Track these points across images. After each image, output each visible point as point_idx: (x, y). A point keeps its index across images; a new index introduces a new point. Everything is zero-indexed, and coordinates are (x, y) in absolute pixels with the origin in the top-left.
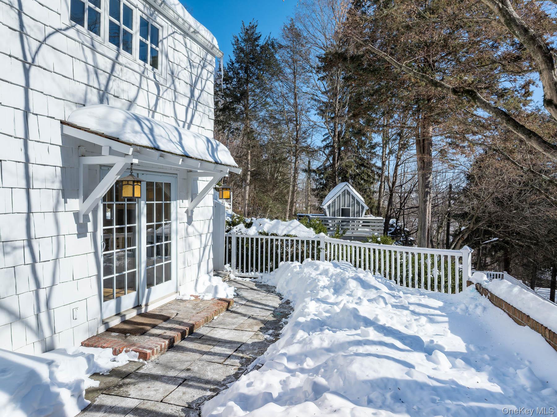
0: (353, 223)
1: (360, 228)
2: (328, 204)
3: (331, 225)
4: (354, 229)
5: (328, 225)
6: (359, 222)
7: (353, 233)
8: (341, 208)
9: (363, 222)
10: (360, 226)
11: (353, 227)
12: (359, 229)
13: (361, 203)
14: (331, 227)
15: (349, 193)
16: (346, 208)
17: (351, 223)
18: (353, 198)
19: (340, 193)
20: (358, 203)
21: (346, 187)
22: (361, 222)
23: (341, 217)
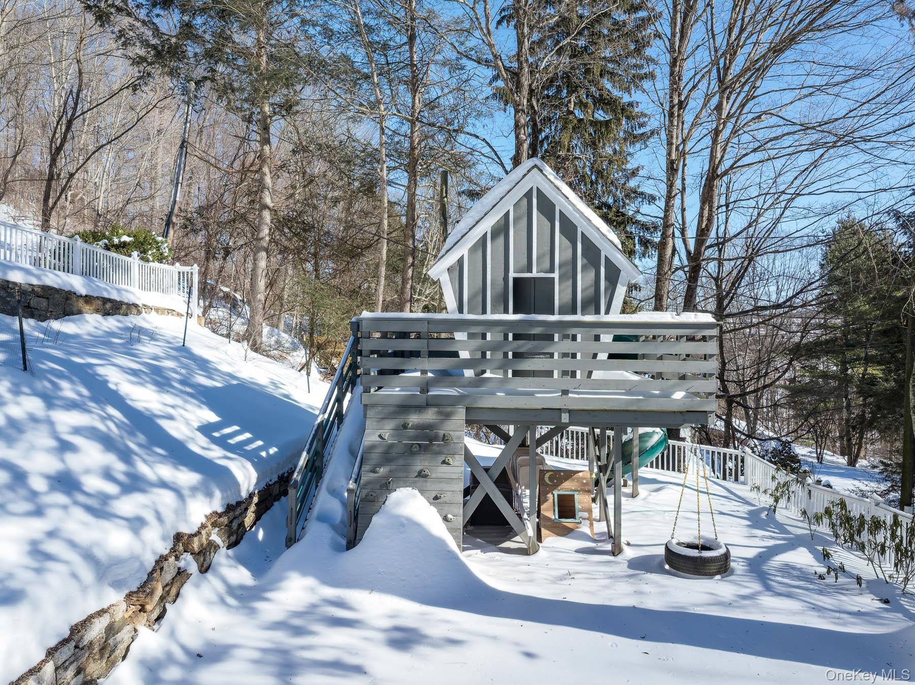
0: (567, 346)
1: (602, 366)
2: (451, 259)
3: (464, 355)
4: (573, 374)
5: (455, 354)
6: (597, 338)
7: (565, 392)
8: (512, 275)
9: (617, 338)
10: (603, 356)
11: (569, 364)
12: (597, 375)
13: (607, 251)
14: (468, 364)
15: (547, 207)
16: (535, 274)
17: (559, 346)
18: (569, 229)
19: (508, 205)
20: (592, 252)
21: (535, 180)
22: (607, 338)
23: (511, 317)
